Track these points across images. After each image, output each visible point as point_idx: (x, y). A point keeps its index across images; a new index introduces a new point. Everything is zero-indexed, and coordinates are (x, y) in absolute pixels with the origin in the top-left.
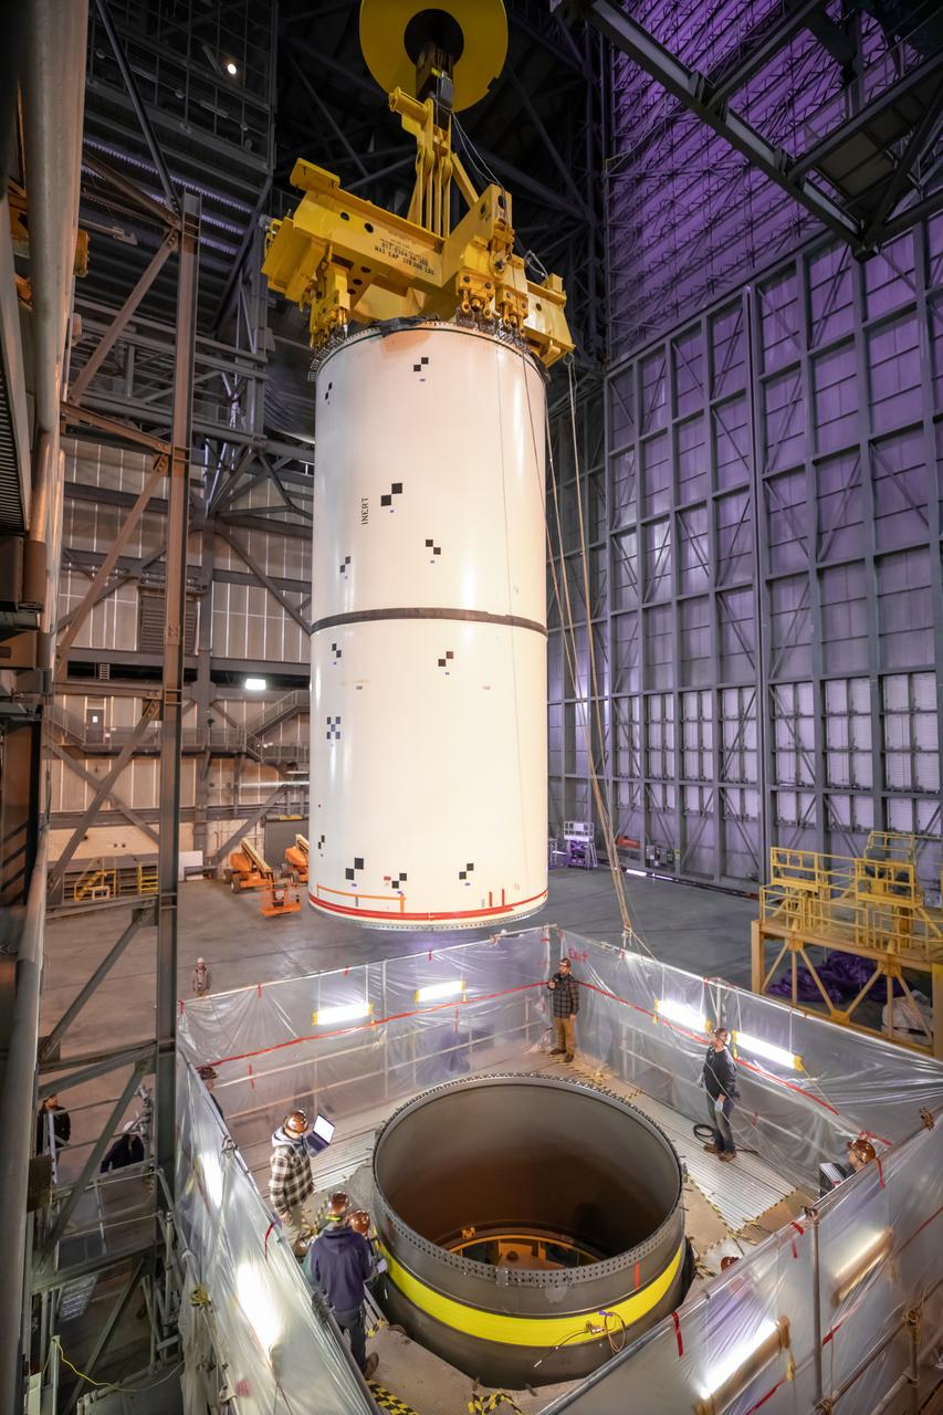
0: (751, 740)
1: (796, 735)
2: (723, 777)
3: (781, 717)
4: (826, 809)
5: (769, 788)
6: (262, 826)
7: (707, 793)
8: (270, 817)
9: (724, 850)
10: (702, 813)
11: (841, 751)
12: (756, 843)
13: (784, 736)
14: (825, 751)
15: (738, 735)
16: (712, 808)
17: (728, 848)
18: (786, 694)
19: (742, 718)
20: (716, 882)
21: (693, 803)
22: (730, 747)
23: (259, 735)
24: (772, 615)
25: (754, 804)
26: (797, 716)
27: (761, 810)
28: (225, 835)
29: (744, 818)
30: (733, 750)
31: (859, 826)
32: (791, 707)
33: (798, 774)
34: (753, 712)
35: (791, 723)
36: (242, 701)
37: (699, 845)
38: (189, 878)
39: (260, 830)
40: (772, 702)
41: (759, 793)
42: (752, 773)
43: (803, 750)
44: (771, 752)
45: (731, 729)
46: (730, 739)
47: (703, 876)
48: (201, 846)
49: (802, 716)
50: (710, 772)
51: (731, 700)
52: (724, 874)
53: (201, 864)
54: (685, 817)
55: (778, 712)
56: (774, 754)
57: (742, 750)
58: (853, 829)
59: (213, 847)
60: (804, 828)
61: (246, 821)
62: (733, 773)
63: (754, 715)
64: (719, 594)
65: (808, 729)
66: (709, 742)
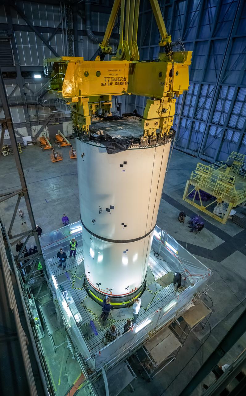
0: (208, 106)
1: (223, 107)
2: (195, 118)
3: (220, 99)
4: (225, 134)
5: (209, 124)
6: (47, 127)
7: (189, 121)
8: (49, 124)
9: (189, 141)
10: (186, 128)
11: (237, 115)
12: (200, 139)
13: (219, 107)
14: (231, 114)
15: (204, 103)
16: (189, 127)
17: (191, 140)
18: (225, 89)
19: (207, 97)
20: (185, 150)
21: (183, 124)
22: (200, 106)
23: (41, 97)
24: (230, 55)
25: (202, 128)
26: (226, 99)
27: (204, 131)
28: (37, 130)
29: (198, 132)
30: (201, 108)
31: (233, 141)
32: (225, 95)
33: (220, 120)
34: (211, 95)
35: (223, 102)
36: (34, 83)
37: (182, 137)
38: (28, 145)
39: (47, 128)
40: (219, 93)
41: (205, 125)
42: (205, 118)
43: (224, 112)
44: (213, 110)
45: (202, 100)
46: (201, 104)
47: (181, 147)
48: (30, 134)
49: (228, 99)
50: (191, 115)
51: (205, 88)
52: (188, 148)
53: (31, 140)
54: (180, 128)
55: (220, 96)
56: (214, 112)
57: (204, 108)
58: (231, 142)
59: (34, 135)
60: (216, 138)
61: (42, 125)
62: (199, 116)
63: (211, 96)
64: (212, 41)
65: (228, 104)
66: (193, 104)
